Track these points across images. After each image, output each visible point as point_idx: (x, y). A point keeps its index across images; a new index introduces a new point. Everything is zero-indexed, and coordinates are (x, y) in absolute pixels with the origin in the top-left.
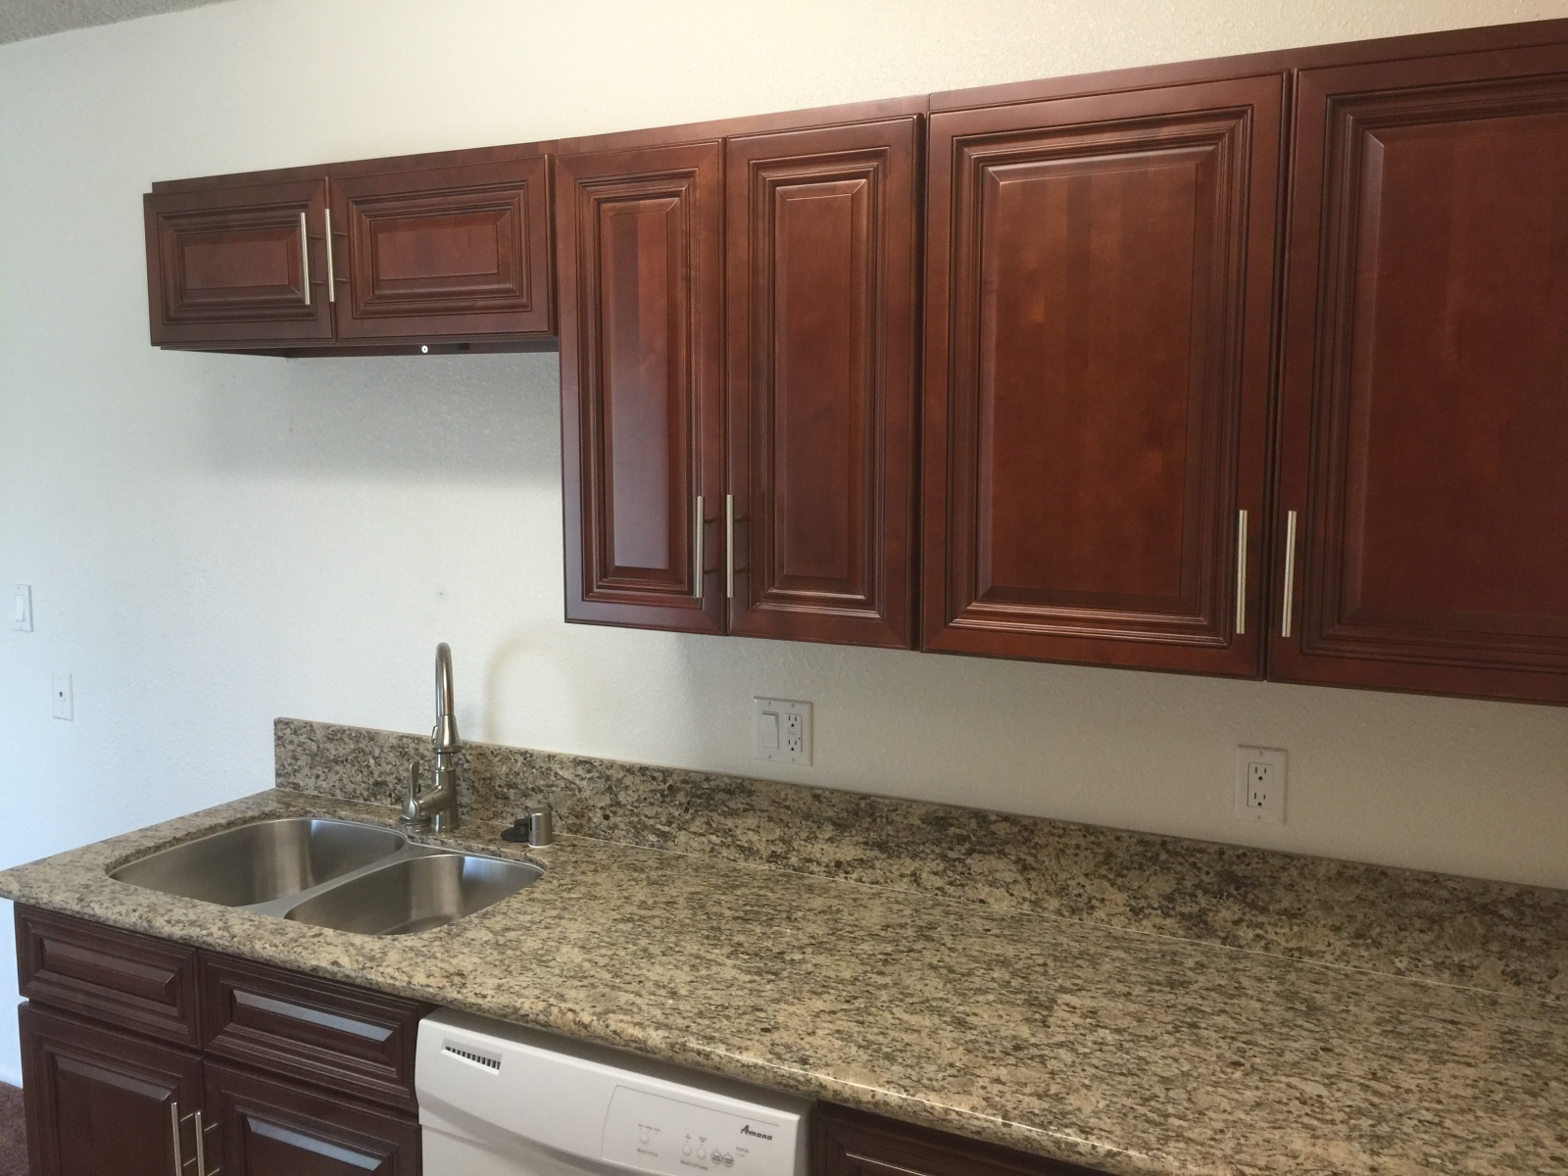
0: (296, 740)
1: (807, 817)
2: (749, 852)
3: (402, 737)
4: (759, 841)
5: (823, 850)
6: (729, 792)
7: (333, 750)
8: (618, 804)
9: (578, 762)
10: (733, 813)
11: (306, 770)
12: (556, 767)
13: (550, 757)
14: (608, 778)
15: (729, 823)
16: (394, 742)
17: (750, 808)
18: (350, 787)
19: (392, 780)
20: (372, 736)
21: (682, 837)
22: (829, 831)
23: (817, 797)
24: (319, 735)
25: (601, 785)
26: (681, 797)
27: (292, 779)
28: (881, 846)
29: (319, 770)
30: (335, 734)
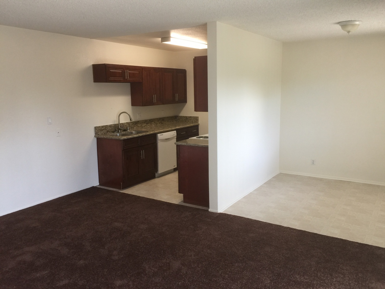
0: (98, 129)
1: (143, 123)
2: (139, 127)
3: (110, 125)
4: (140, 126)
5: (144, 125)
6: (138, 122)
7: (102, 129)
8: (130, 126)
9: (127, 123)
10: (138, 124)
11: (99, 132)
12: (125, 124)
13: (124, 123)
14: (129, 124)
15: (138, 125)
16: (109, 126)
17: (139, 123)
18: (105, 132)
19: (109, 130)
20: (107, 126)
21: (134, 127)
22: (144, 123)
23: (143, 121)
24: (101, 127)
25: (128, 124)
26: (134, 124)
27: (98, 133)
28: (147, 124)
29: (101, 131)
30: (103, 127)
